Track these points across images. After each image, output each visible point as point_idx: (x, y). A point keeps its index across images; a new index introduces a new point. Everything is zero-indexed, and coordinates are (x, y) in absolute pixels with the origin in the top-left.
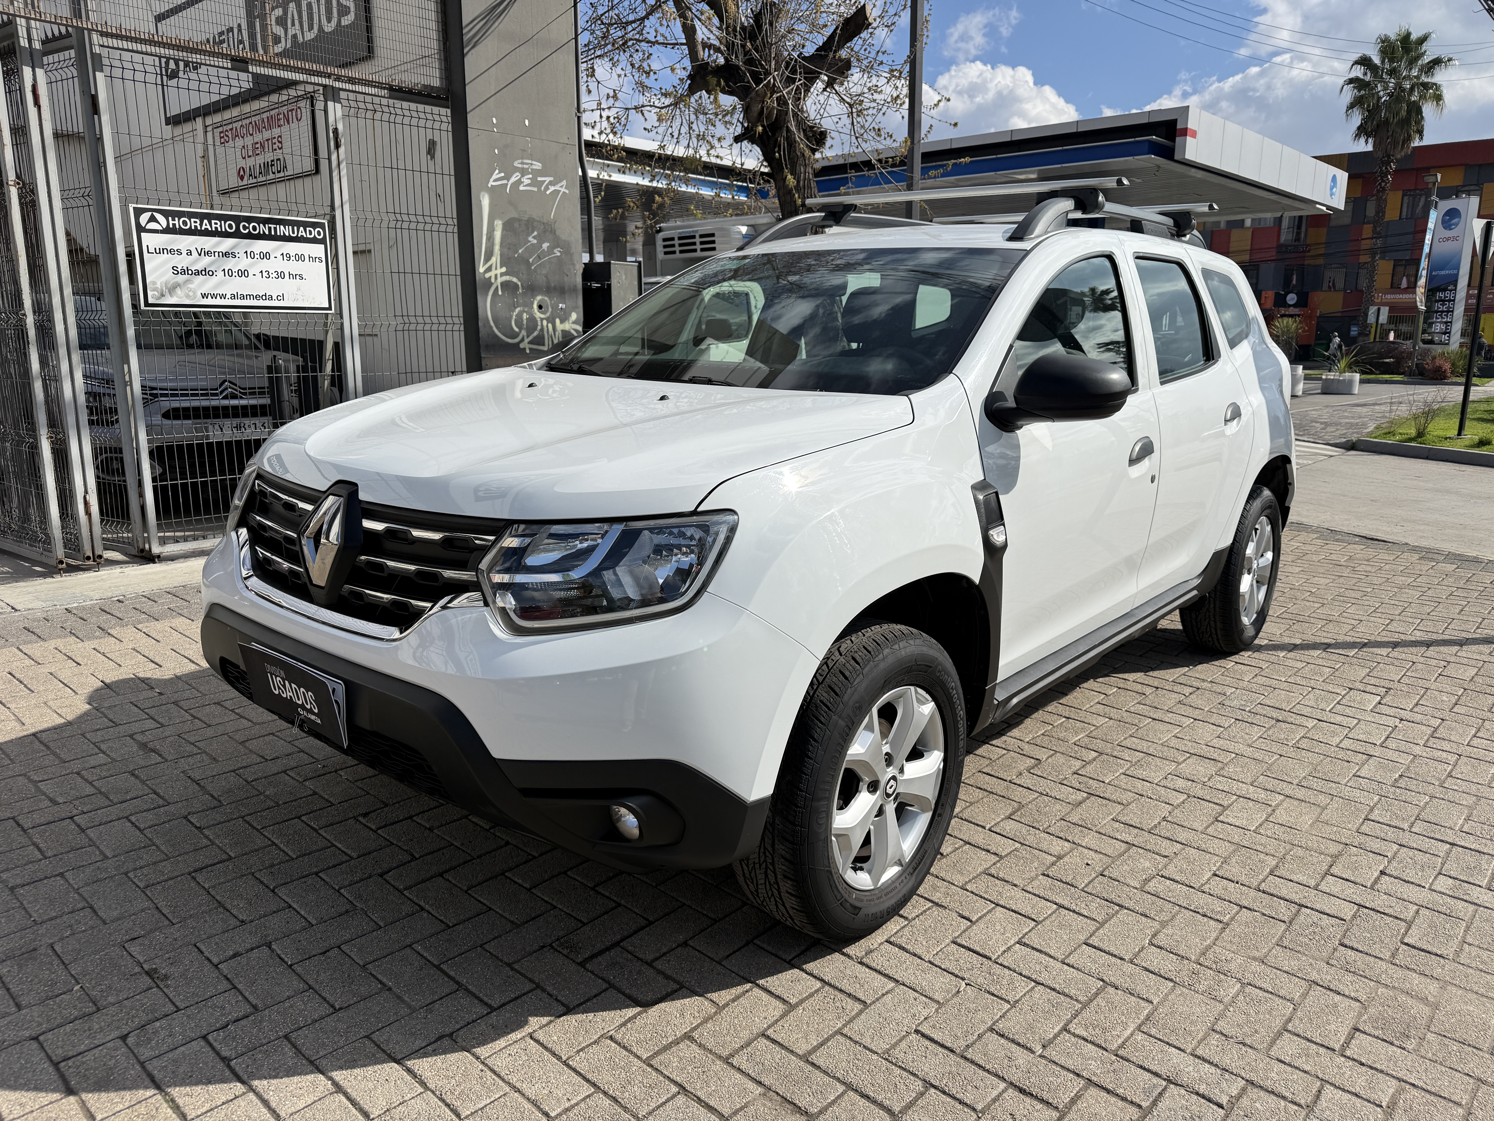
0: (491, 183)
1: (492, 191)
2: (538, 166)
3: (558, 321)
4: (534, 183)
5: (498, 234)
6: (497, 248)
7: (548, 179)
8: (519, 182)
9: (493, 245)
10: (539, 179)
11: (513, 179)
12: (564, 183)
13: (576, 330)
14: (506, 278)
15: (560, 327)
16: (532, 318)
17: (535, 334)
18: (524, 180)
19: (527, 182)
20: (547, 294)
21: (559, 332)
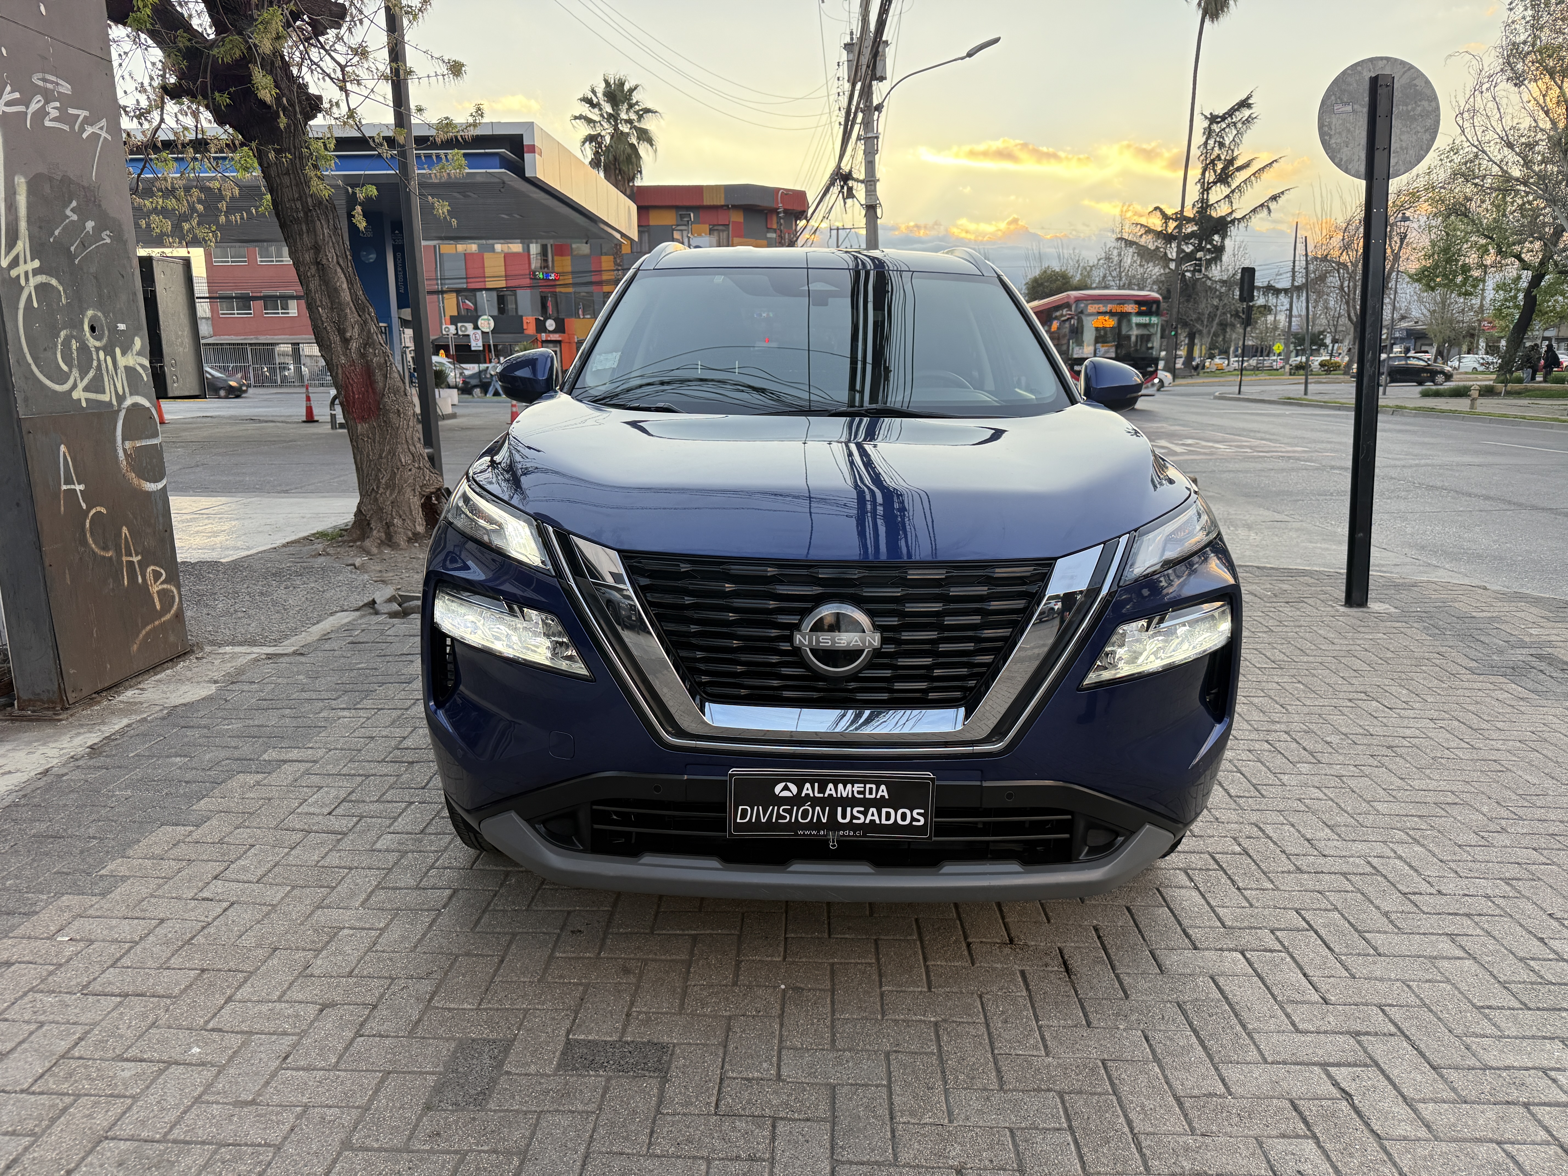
0: (3, 109)
1: (11, 123)
3: (118, 351)
4: (63, 116)
5: (22, 200)
6: (23, 225)
7: (83, 113)
8: (43, 113)
9: (16, 219)
10: (71, 111)
11: (34, 107)
12: (103, 122)
13: (142, 366)
14: (42, 279)
15: (122, 361)
16: (84, 348)
17: (91, 374)
18: (49, 108)
19: (54, 113)
20: (100, 306)
21: (121, 371)
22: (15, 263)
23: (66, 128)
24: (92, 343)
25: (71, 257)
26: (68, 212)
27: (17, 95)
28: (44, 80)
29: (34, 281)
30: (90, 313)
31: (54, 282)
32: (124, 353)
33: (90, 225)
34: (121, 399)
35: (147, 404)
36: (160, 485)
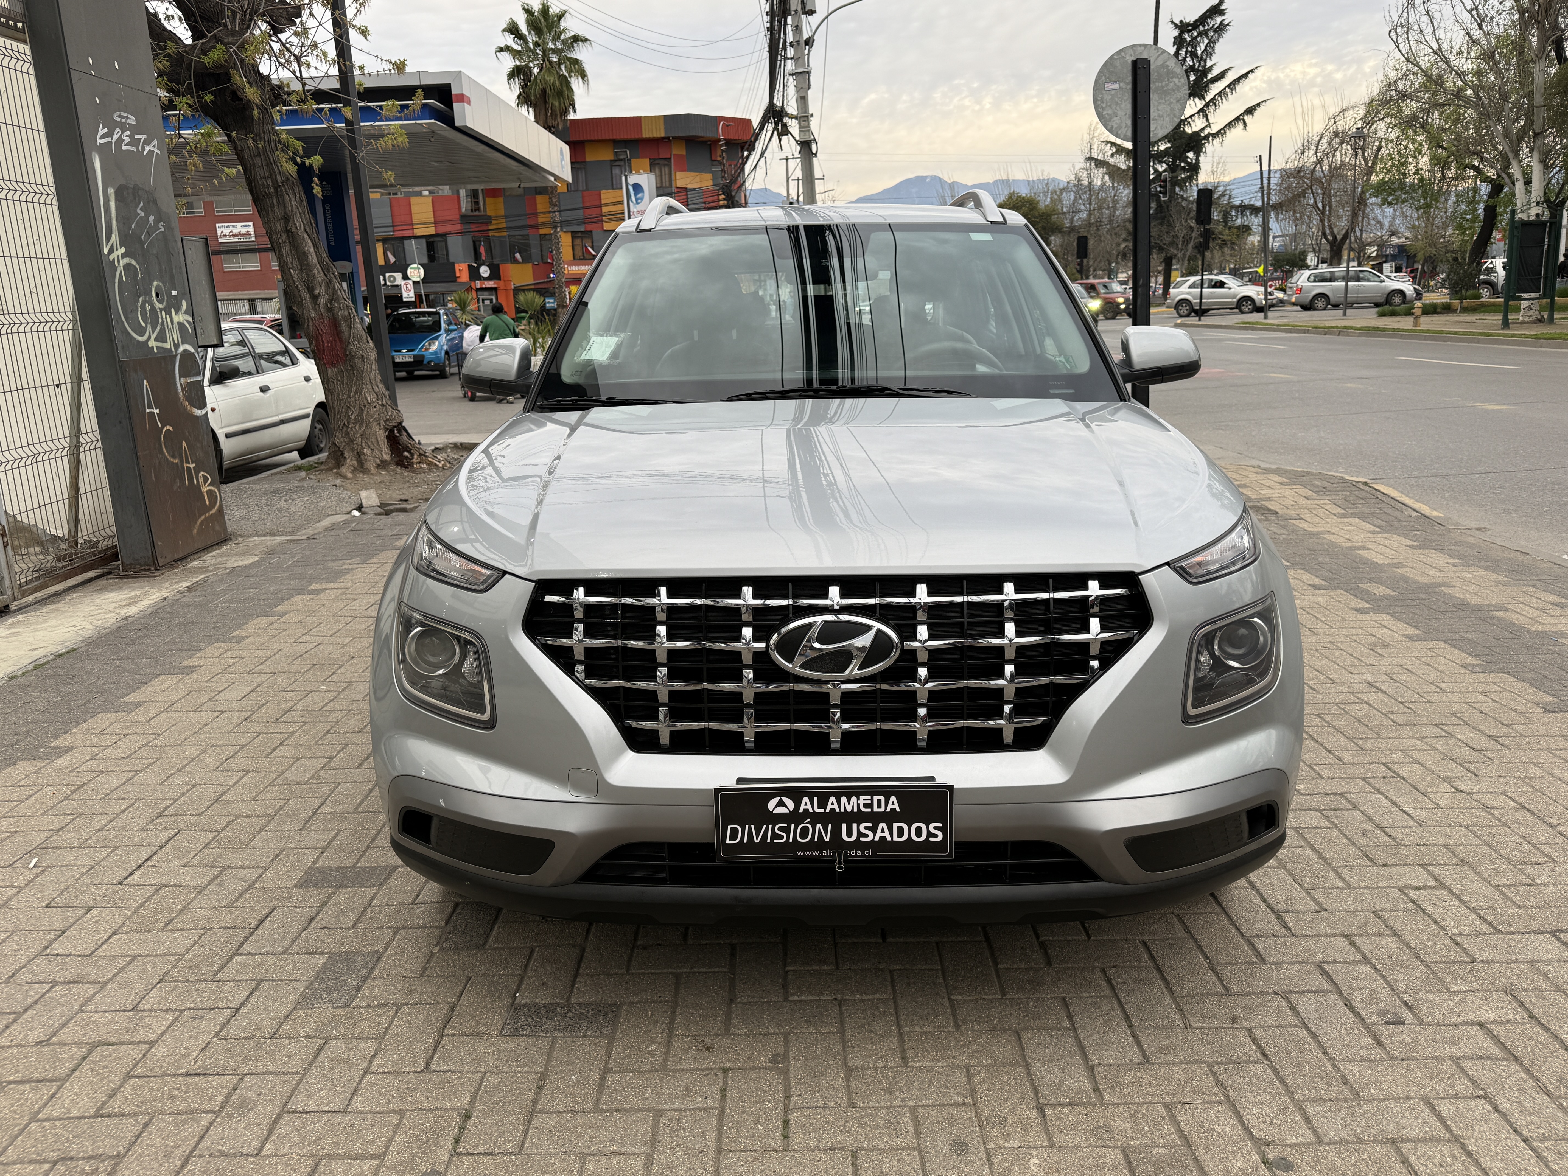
0: (99, 140)
1: (101, 150)
3: (173, 311)
4: (134, 142)
5: (113, 206)
6: (114, 222)
7: (143, 137)
8: (120, 140)
9: (110, 219)
10: (137, 136)
11: (116, 137)
12: (155, 142)
13: (188, 322)
14: (127, 260)
15: (176, 319)
16: (153, 309)
17: (158, 329)
18: (124, 137)
19: (127, 140)
20: (161, 278)
21: (176, 325)
22: (111, 251)
23: (134, 149)
24: (158, 305)
25: (142, 243)
26: (139, 211)
27: (106, 130)
28: (120, 116)
29: (122, 263)
30: (155, 283)
31: (134, 262)
32: (176, 313)
33: (151, 218)
34: (177, 346)
35: (193, 351)
36: (204, 412)
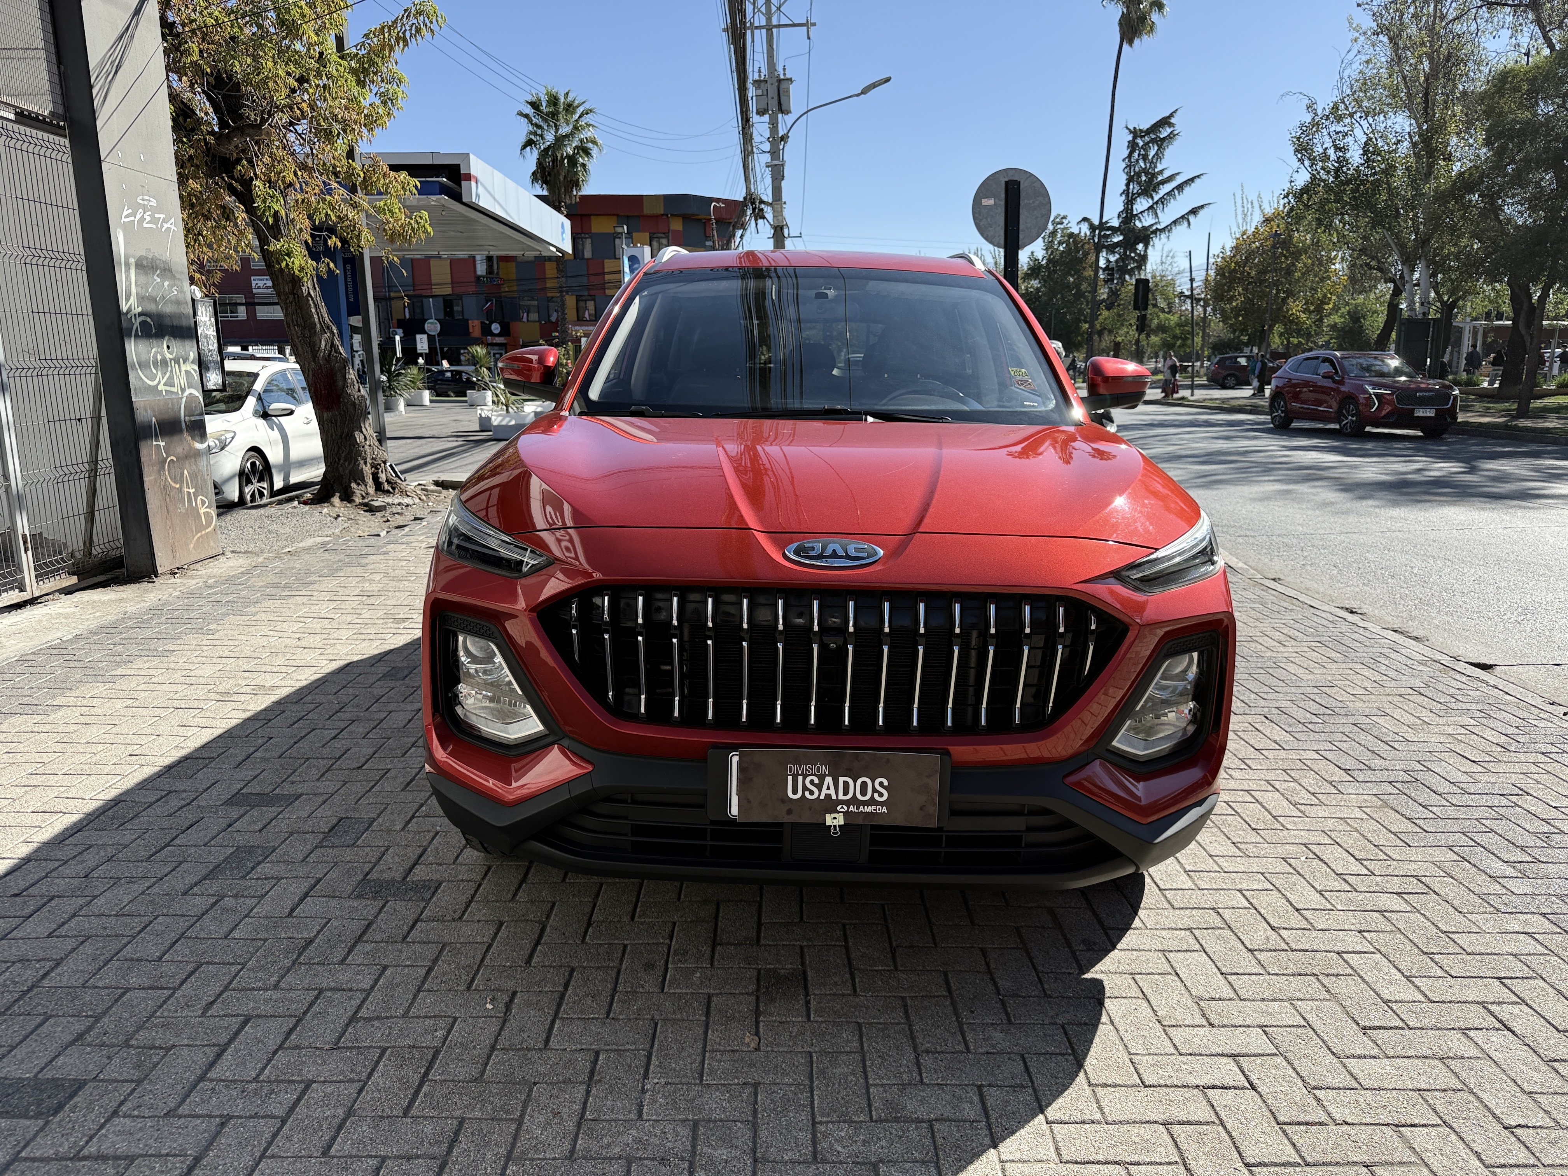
0: (123, 220)
1: (127, 228)
2: (154, 203)
3: (182, 361)
4: (154, 221)
5: (133, 273)
6: (133, 287)
7: (162, 216)
8: (142, 219)
9: (130, 284)
10: (157, 216)
11: (138, 216)
12: (173, 220)
13: (194, 371)
14: (143, 318)
15: (184, 368)
16: (164, 359)
17: (168, 375)
18: (145, 217)
19: (148, 218)
21: (183, 374)
22: (129, 310)
23: (154, 226)
24: (168, 356)
25: (157, 304)
26: (155, 278)
27: (130, 211)
28: (143, 200)
29: (139, 320)
31: (148, 320)
32: (184, 363)
34: (183, 390)
35: (197, 394)
36: (205, 446)
